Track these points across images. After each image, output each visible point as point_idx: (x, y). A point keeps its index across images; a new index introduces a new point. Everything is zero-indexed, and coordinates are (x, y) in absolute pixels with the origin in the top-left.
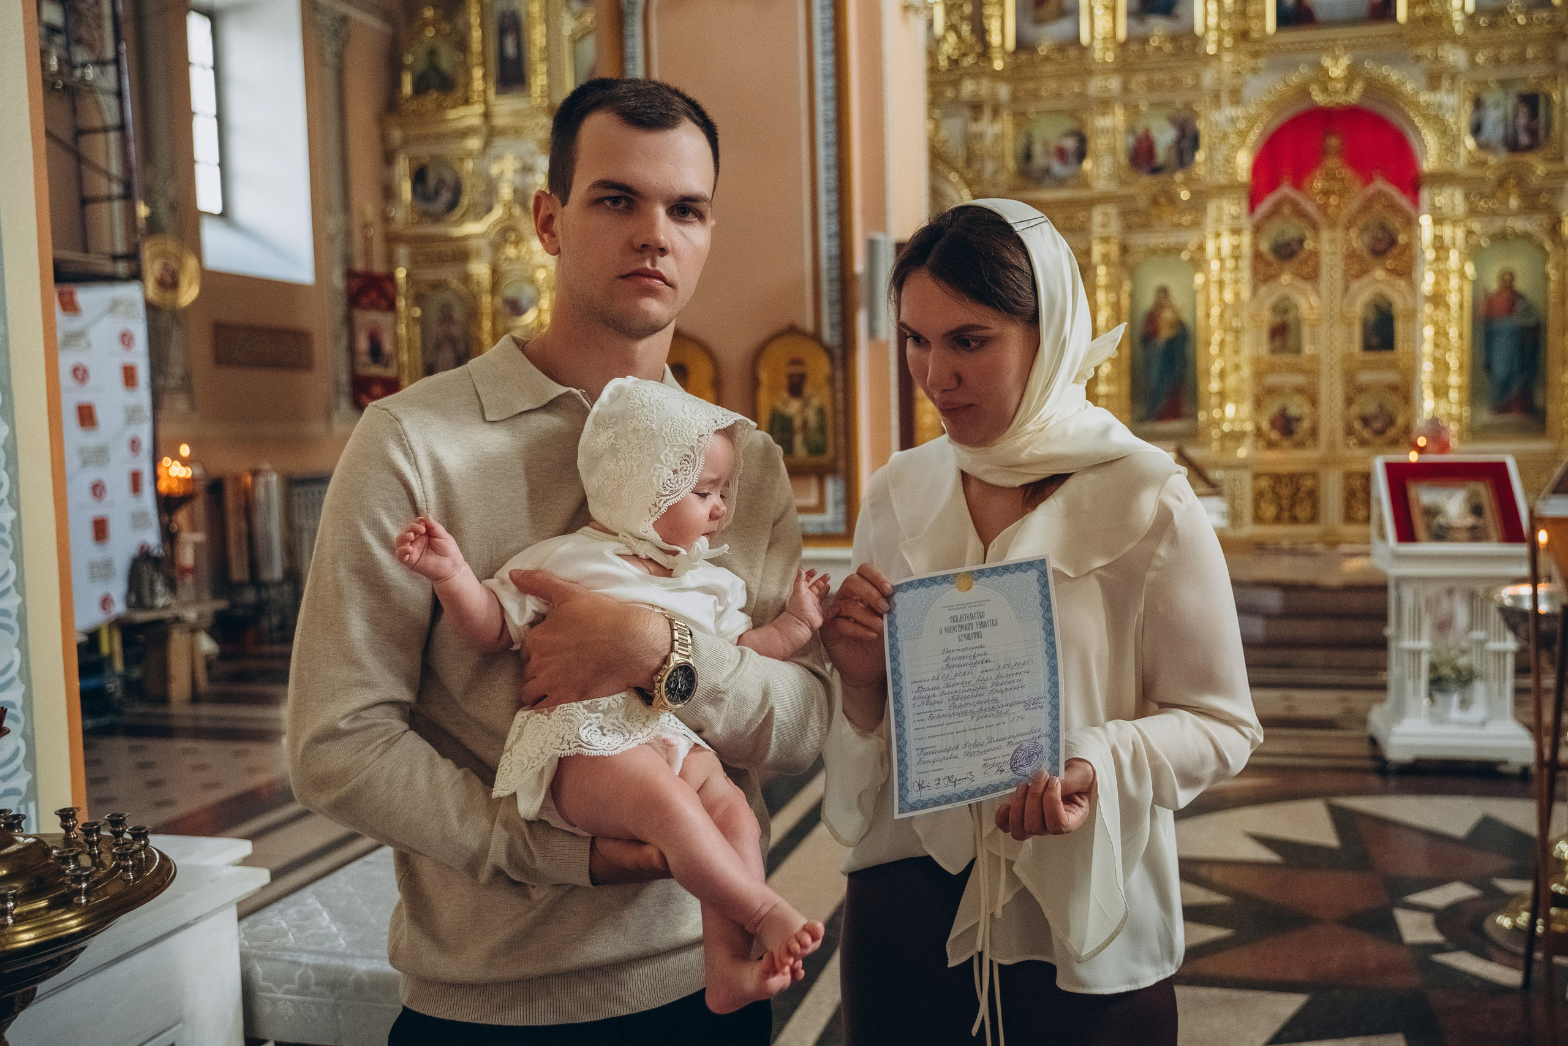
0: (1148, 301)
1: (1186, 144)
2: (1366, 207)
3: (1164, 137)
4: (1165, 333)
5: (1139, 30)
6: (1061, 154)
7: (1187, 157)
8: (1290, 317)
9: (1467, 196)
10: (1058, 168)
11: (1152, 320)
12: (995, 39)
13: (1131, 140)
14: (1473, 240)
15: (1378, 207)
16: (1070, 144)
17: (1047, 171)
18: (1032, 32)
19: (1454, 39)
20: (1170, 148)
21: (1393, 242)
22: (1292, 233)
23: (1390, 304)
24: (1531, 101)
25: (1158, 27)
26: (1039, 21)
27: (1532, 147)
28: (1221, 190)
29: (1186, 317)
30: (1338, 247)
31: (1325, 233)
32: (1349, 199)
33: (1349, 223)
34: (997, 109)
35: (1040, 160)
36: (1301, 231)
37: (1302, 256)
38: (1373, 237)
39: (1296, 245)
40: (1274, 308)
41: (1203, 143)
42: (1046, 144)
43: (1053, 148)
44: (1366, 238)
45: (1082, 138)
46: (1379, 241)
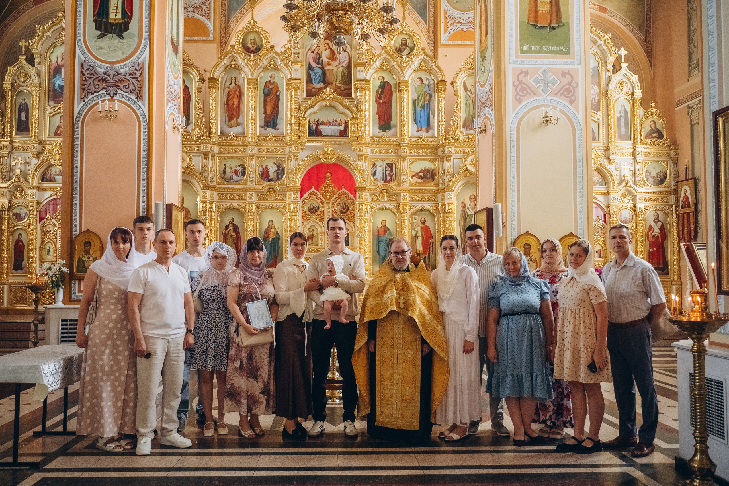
0: (265, 226)
1: (280, 172)
3: (272, 169)
4: (272, 237)
5: (264, 132)
6: (236, 172)
7: (280, 177)
8: (314, 233)
9: (370, 195)
10: (235, 177)
11: (267, 232)
12: (213, 131)
13: (261, 170)
14: (373, 210)
16: (240, 169)
17: (231, 178)
18: (227, 130)
19: (365, 144)
20: (274, 173)
21: (348, 209)
22: (315, 204)
23: (348, 230)
24: (390, 166)
25: (271, 131)
26: (230, 126)
27: (391, 180)
28: (290, 189)
29: (279, 231)
30: (331, 210)
31: (326, 205)
32: (334, 194)
33: (334, 202)
34: (213, 156)
35: (228, 174)
36: (318, 204)
37: (319, 212)
38: (341, 207)
39: (316, 208)
40: (308, 229)
41: (286, 172)
42: (231, 168)
43: (233, 170)
44: (339, 207)
45: (244, 168)
46: (344, 209)
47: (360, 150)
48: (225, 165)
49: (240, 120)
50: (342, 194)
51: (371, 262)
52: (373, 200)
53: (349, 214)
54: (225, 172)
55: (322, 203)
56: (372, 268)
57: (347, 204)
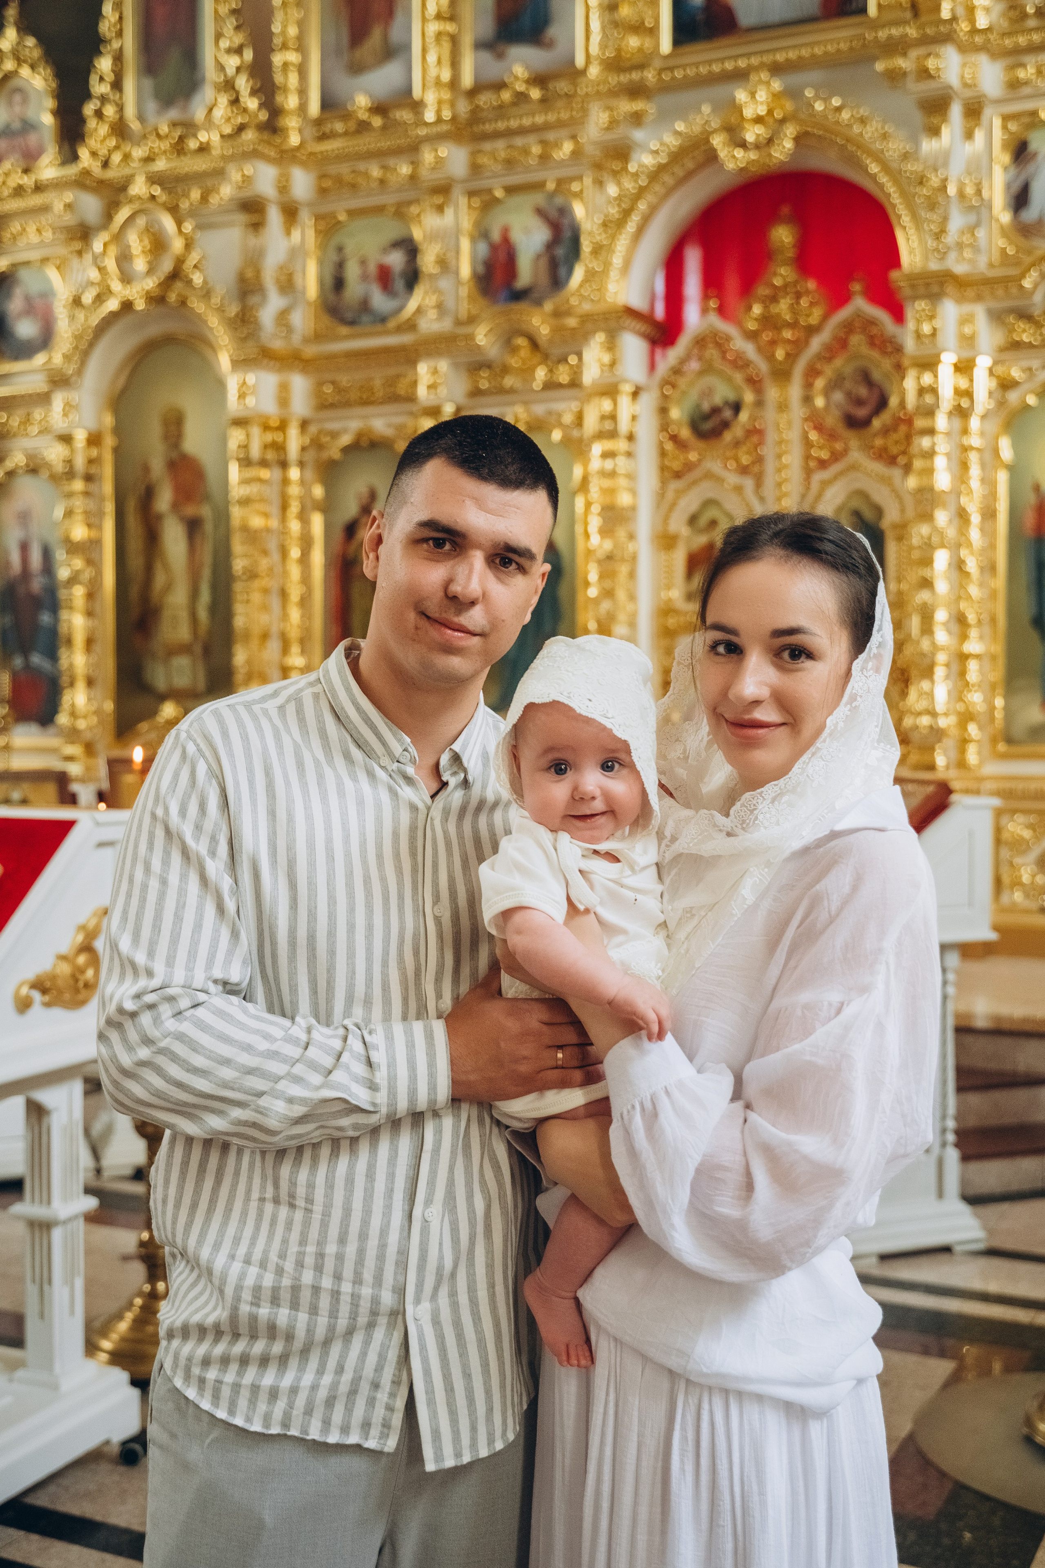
1: (560, 252)
2: (840, 343)
3: (531, 241)
5: (493, 69)
6: (384, 277)
7: (562, 271)
9: (997, 318)
10: (379, 301)
12: (292, 102)
13: (483, 249)
15: (857, 340)
17: (365, 306)
18: (343, 83)
20: (538, 257)
21: (883, 404)
22: (722, 393)
23: (879, 511)
26: (357, 69)
30: (797, 411)
31: (772, 393)
32: (812, 330)
33: (812, 373)
34: (290, 213)
35: (354, 288)
36: (737, 389)
37: (736, 431)
38: (849, 394)
39: (728, 414)
40: (693, 520)
41: (586, 246)
42: (363, 262)
43: (372, 268)
44: (838, 396)
45: (411, 249)
46: (859, 402)
47: (925, 74)
48: (340, 249)
49: (396, 34)
50: (848, 327)
51: (997, 674)
52: (1016, 346)
53: (886, 431)
54: (339, 284)
55: (754, 383)
56: (1007, 709)
57: (876, 375)
